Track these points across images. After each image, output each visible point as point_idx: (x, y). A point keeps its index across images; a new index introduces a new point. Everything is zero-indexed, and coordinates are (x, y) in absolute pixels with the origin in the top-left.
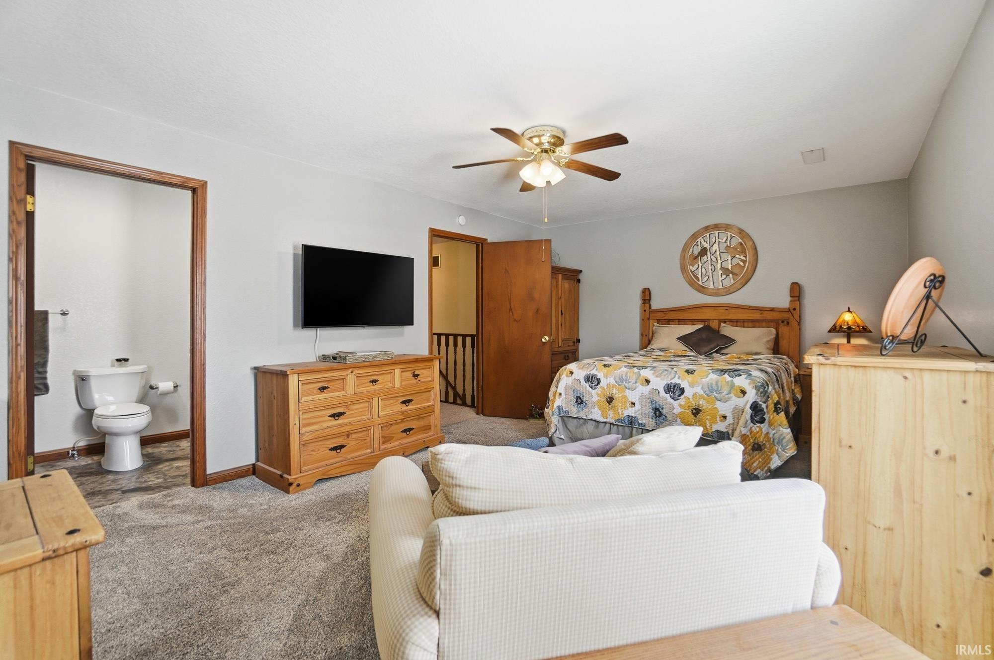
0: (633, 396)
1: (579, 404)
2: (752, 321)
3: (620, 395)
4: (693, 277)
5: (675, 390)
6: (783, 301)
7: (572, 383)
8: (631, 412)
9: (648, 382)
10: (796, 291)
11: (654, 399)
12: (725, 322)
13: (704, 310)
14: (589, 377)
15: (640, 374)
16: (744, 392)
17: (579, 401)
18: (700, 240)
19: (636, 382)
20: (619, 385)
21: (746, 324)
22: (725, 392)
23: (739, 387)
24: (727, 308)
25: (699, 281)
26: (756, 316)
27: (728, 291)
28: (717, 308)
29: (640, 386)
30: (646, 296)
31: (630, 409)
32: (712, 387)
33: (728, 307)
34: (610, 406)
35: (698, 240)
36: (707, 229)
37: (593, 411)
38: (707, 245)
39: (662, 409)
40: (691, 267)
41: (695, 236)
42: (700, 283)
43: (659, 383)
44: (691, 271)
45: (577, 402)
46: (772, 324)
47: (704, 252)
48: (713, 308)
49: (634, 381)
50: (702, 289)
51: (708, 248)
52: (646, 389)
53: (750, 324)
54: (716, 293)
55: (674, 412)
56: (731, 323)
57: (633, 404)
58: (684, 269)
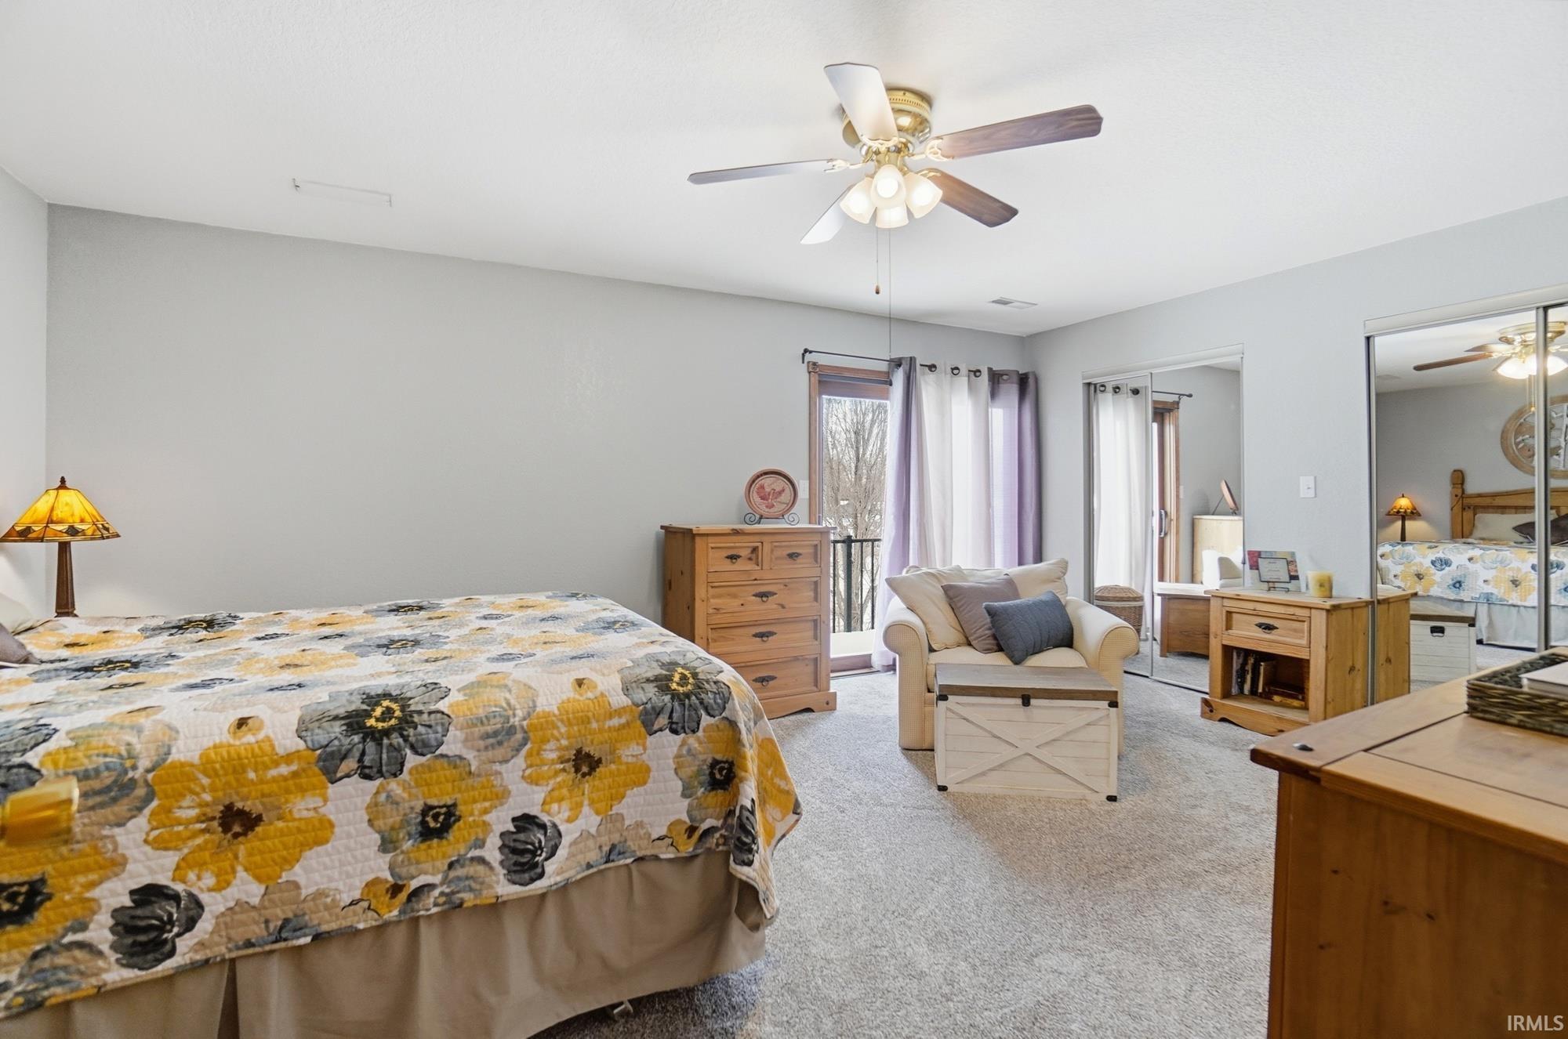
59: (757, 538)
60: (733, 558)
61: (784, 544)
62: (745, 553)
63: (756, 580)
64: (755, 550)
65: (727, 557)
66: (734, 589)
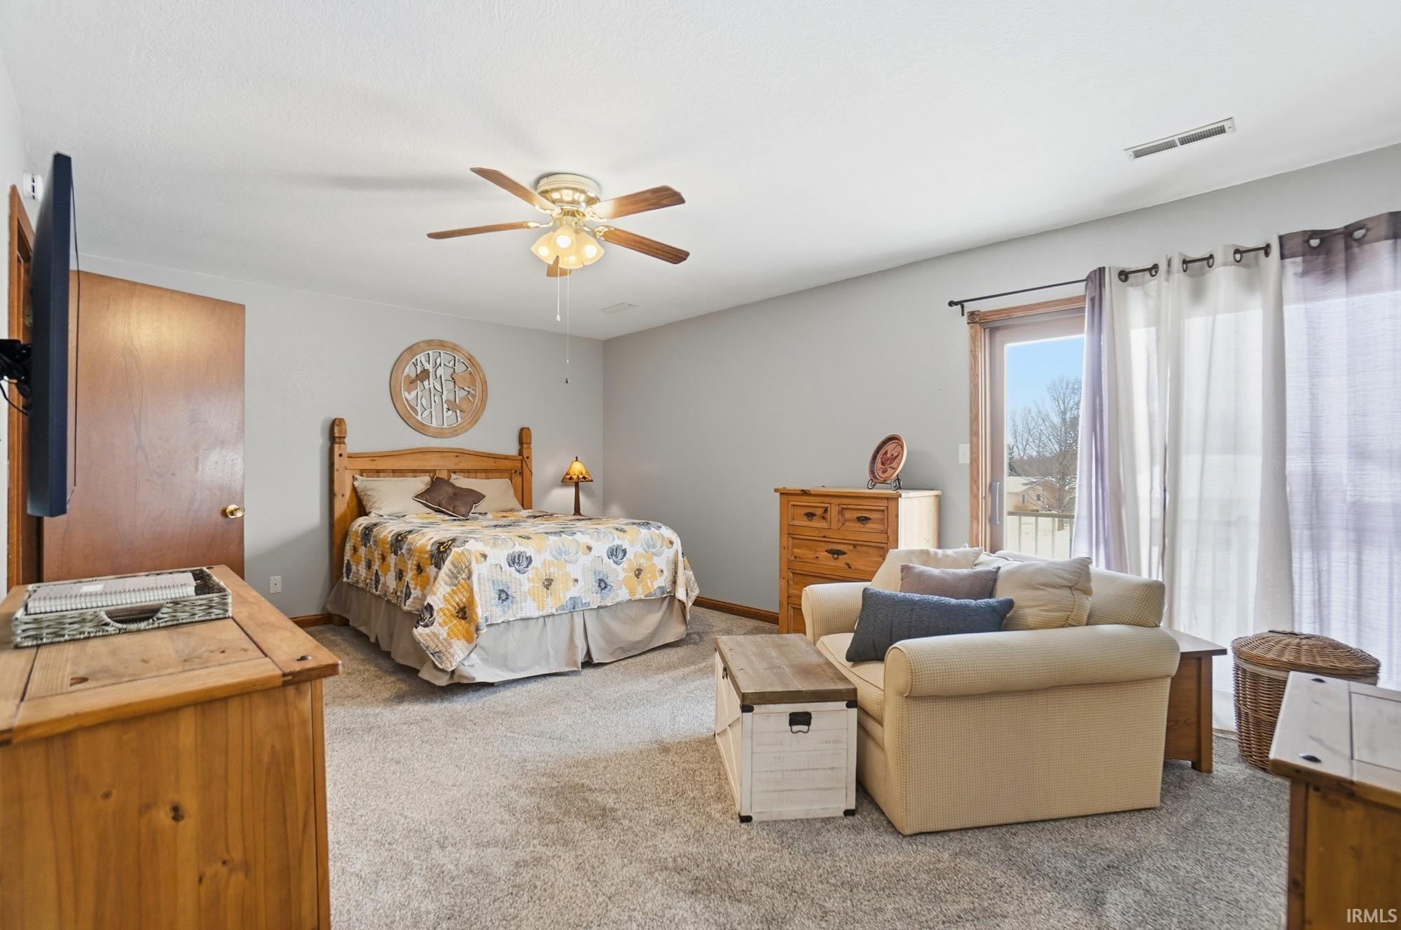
0: (574, 571)
1: (504, 600)
2: (485, 471)
3: (561, 574)
4: (409, 409)
5: (616, 553)
6: (512, 449)
7: (488, 572)
8: (574, 592)
9: (590, 549)
10: (524, 437)
11: (597, 568)
12: (455, 472)
13: (428, 456)
14: (515, 557)
15: (577, 542)
16: (671, 543)
17: (504, 596)
18: (421, 357)
19: (577, 553)
20: (557, 559)
21: (479, 474)
22: (659, 546)
23: (668, 538)
24: (457, 454)
25: (417, 415)
26: (490, 464)
27: (455, 432)
28: (445, 454)
29: (582, 556)
30: (335, 433)
31: (573, 588)
32: (560, 549)
33: (460, 453)
34: (549, 592)
35: (418, 357)
36: (430, 343)
37: (523, 604)
38: (429, 367)
39: (607, 578)
40: (406, 393)
41: (412, 350)
42: (419, 418)
43: (601, 548)
44: (407, 400)
45: (500, 598)
46: (506, 475)
47: (424, 375)
48: (440, 454)
49: (574, 552)
50: (420, 428)
51: (431, 370)
52: (586, 559)
53: (483, 475)
54: (440, 434)
55: (618, 578)
56: (462, 474)
57: (576, 580)
58: (394, 396)
59: (827, 500)
60: (810, 516)
61: (850, 507)
62: (819, 512)
63: (824, 537)
64: (826, 510)
65: (805, 514)
66: (812, 543)
